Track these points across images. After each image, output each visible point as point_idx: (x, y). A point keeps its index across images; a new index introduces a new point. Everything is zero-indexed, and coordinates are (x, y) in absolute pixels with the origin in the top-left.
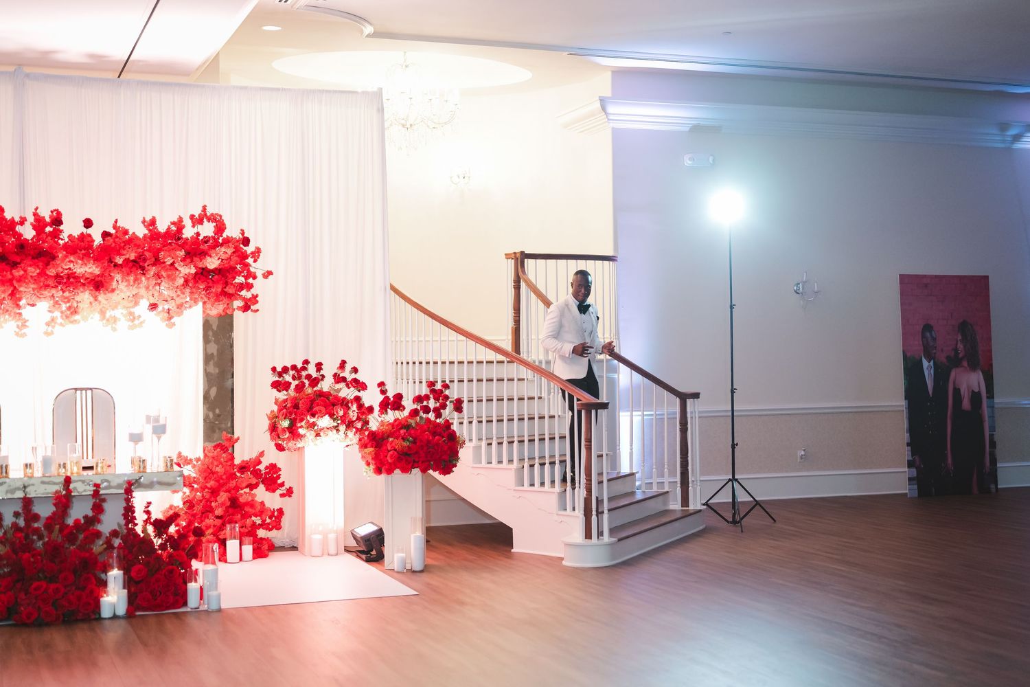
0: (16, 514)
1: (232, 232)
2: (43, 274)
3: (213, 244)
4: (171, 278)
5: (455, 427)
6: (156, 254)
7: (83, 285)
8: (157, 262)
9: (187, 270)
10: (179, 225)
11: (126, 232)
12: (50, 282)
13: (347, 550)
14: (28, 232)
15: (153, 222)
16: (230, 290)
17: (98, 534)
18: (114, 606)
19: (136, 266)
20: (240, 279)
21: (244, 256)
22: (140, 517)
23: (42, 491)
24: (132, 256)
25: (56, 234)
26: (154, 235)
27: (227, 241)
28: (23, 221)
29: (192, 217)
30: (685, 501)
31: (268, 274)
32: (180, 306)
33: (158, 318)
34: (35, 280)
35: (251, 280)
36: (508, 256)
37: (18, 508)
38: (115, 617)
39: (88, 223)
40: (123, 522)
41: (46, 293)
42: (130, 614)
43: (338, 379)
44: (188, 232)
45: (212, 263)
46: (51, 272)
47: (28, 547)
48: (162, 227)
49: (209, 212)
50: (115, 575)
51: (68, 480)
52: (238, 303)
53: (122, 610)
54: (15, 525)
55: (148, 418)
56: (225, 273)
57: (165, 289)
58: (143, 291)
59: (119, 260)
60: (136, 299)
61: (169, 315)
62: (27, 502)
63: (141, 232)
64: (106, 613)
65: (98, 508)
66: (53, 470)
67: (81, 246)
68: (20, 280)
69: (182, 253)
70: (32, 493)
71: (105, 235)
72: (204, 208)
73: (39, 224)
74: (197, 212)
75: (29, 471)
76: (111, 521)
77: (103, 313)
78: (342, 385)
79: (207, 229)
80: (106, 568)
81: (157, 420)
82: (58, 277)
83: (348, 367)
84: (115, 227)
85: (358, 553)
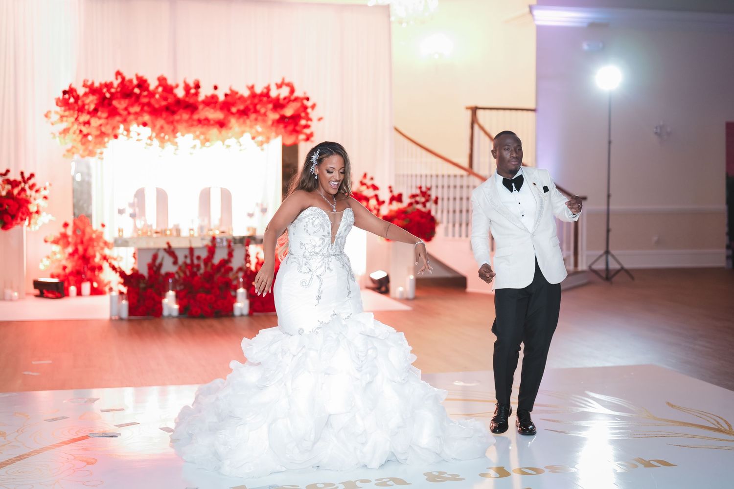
0: (186, 257)
1: (298, 93)
2: (190, 118)
3: (288, 100)
4: (264, 121)
5: (433, 213)
6: (255, 105)
7: (213, 125)
8: (256, 111)
9: (274, 116)
10: (268, 89)
11: (237, 93)
12: (195, 123)
13: (367, 288)
14: (180, 93)
15: (252, 88)
16: (298, 128)
17: (231, 269)
18: (241, 309)
19: (244, 113)
20: (303, 122)
21: (305, 108)
22: (253, 260)
23: (200, 244)
24: (242, 107)
25: (196, 94)
26: (254, 95)
27: (296, 99)
28: (177, 86)
29: (277, 84)
30: (576, 264)
31: (320, 119)
32: (268, 139)
33: (255, 145)
34: (187, 121)
35: (309, 123)
36: (467, 108)
37: (187, 253)
38: (242, 315)
39: (216, 88)
40: (243, 262)
41: (193, 129)
42: (251, 313)
43: (362, 184)
44: (274, 93)
45: (289, 112)
46: (196, 117)
47: (193, 274)
48: (258, 90)
49: (287, 81)
50: (241, 291)
51: (214, 238)
52: (302, 137)
53: (246, 311)
54: (185, 263)
55: (257, 204)
56: (295, 118)
57: (259, 128)
58: (247, 129)
59: (234, 110)
60: (242, 133)
61: (261, 144)
62: (191, 250)
63: (246, 93)
64: (237, 312)
65: (230, 255)
66: (205, 232)
67: (211, 101)
68: (178, 121)
69: (270, 106)
70: (194, 245)
71: (226, 95)
72: (283, 79)
73: (187, 88)
74: (279, 81)
75: (192, 232)
76: (237, 262)
77: (223, 141)
78: (364, 188)
79: (284, 92)
80: (236, 288)
81: (262, 205)
82: (199, 121)
83: (368, 176)
84: (231, 90)
85: (374, 289)
